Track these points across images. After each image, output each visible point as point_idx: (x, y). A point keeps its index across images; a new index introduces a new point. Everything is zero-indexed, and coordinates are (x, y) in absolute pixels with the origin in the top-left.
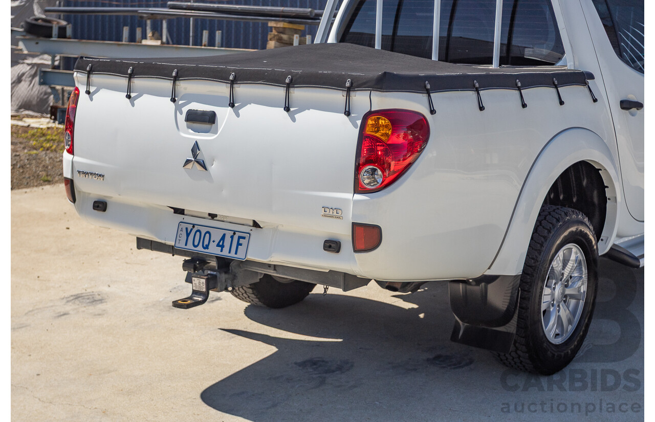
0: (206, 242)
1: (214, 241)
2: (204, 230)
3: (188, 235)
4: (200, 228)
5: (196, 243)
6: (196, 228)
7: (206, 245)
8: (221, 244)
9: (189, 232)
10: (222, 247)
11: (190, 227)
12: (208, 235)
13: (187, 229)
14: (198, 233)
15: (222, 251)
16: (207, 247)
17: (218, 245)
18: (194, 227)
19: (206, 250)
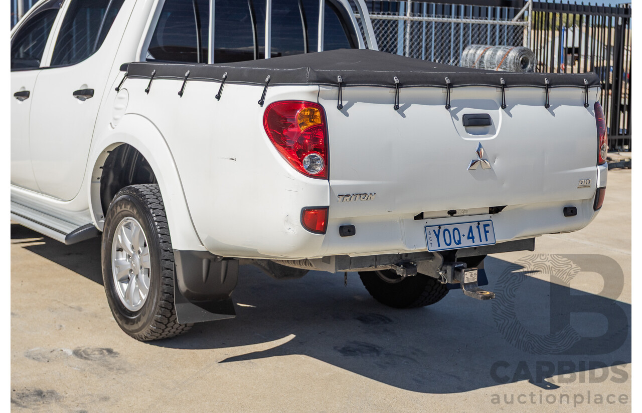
0: (457, 238)
1: (464, 236)
2: (451, 228)
3: (438, 236)
4: (446, 227)
5: (448, 242)
6: (443, 228)
7: (458, 241)
8: (471, 236)
9: (437, 233)
10: (473, 238)
11: (436, 229)
12: (456, 231)
13: (434, 231)
14: (446, 232)
15: (474, 242)
16: (459, 242)
17: (469, 238)
18: (440, 228)
19: (460, 246)
